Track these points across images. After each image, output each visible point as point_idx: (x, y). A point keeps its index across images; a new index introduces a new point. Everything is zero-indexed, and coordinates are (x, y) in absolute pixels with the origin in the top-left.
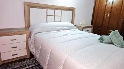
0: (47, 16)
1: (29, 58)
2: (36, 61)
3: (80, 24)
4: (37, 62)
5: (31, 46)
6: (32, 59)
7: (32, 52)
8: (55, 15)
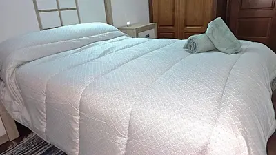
0: (38, 12)
1: (18, 140)
2: (41, 143)
3: (128, 23)
4: (45, 143)
5: (11, 105)
6: (25, 140)
7: (21, 122)
8: (61, 8)
